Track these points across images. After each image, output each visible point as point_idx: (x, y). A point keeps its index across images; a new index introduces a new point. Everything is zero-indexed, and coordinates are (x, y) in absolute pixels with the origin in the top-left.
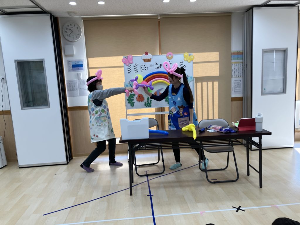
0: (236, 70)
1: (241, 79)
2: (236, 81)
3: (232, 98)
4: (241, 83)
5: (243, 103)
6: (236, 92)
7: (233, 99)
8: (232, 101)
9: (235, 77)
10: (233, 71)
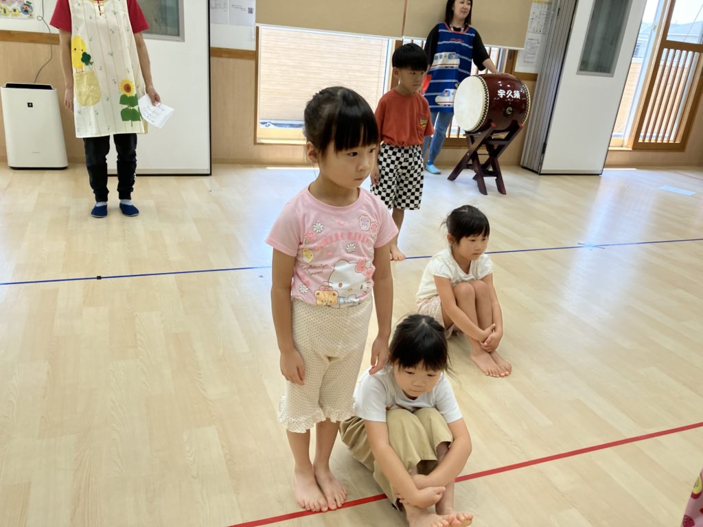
0: (535, 17)
1: (539, 37)
2: (531, 40)
5: (535, 85)
9: (531, 32)
10: (531, 19)
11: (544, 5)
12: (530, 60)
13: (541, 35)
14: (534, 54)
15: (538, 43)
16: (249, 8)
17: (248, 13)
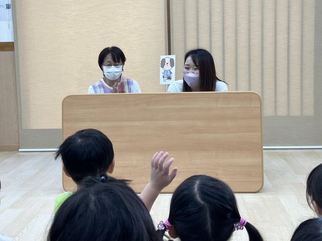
16: (6, 4)
17: (7, 9)
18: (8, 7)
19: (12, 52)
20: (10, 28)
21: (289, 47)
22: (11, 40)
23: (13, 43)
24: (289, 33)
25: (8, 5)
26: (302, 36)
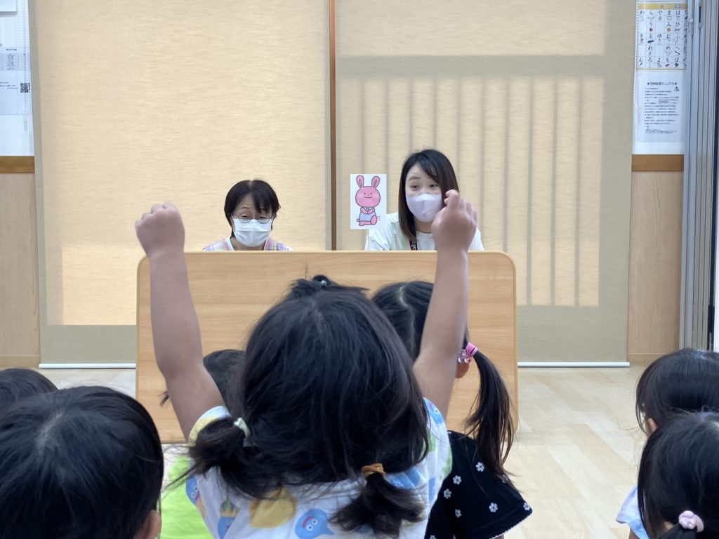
0: (655, 37)
1: (678, 76)
2: (654, 83)
3: (635, 158)
4: (679, 94)
5: (682, 181)
6: (654, 131)
7: (643, 164)
8: (635, 169)
9: (650, 69)
10: (645, 41)
11: (673, 12)
12: (663, 127)
13: (680, 73)
14: (672, 113)
15: (677, 89)
16: (21, 84)
17: (21, 92)
18: (25, 88)
19: (30, 176)
20: (28, 129)
21: (554, 177)
22: (28, 153)
23: (32, 158)
24: (554, 152)
25: (25, 84)
26: (579, 158)
